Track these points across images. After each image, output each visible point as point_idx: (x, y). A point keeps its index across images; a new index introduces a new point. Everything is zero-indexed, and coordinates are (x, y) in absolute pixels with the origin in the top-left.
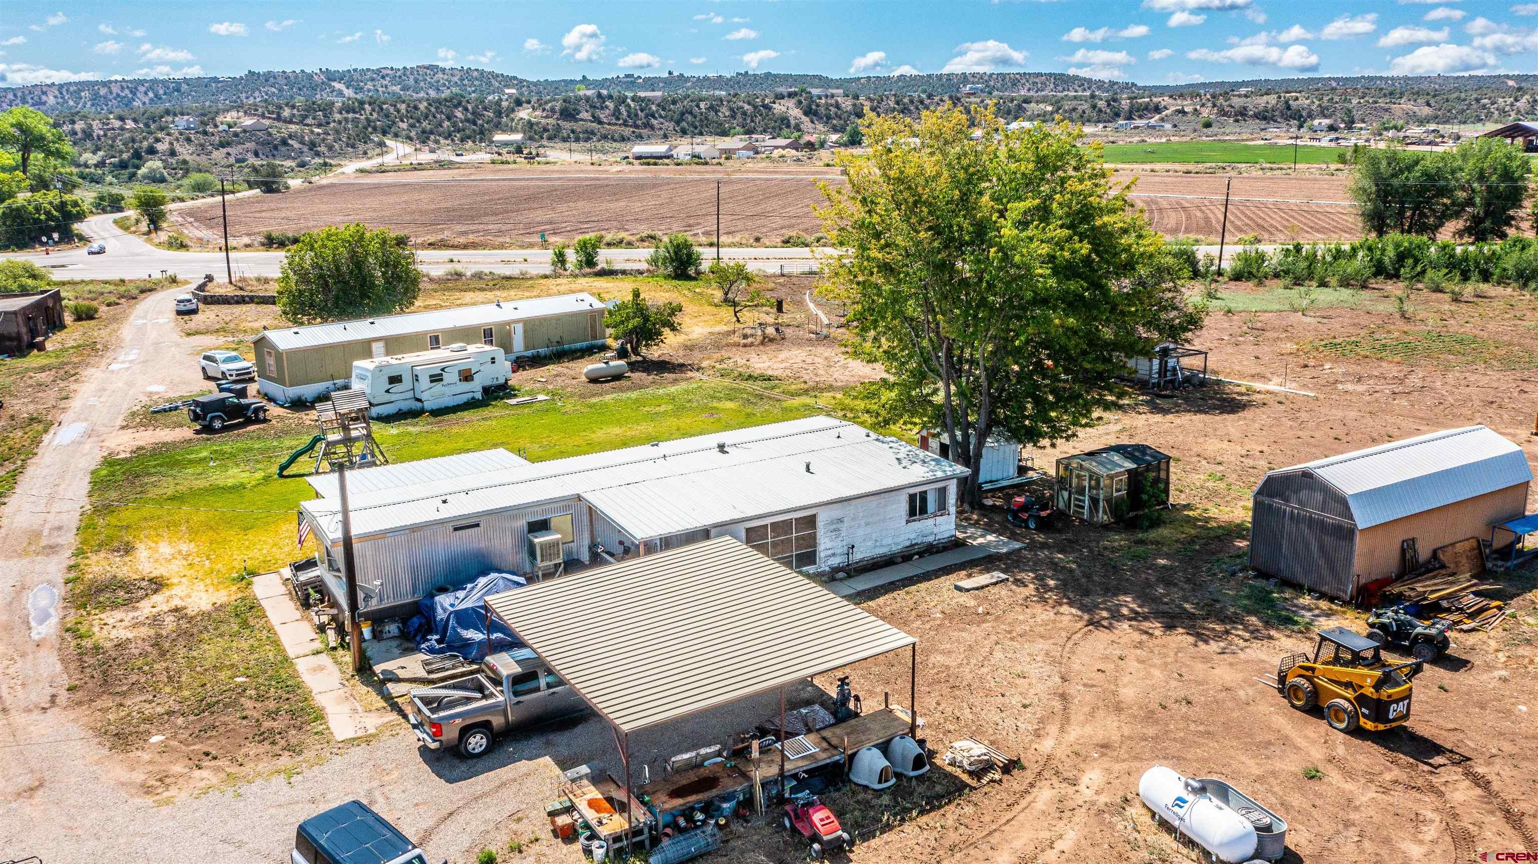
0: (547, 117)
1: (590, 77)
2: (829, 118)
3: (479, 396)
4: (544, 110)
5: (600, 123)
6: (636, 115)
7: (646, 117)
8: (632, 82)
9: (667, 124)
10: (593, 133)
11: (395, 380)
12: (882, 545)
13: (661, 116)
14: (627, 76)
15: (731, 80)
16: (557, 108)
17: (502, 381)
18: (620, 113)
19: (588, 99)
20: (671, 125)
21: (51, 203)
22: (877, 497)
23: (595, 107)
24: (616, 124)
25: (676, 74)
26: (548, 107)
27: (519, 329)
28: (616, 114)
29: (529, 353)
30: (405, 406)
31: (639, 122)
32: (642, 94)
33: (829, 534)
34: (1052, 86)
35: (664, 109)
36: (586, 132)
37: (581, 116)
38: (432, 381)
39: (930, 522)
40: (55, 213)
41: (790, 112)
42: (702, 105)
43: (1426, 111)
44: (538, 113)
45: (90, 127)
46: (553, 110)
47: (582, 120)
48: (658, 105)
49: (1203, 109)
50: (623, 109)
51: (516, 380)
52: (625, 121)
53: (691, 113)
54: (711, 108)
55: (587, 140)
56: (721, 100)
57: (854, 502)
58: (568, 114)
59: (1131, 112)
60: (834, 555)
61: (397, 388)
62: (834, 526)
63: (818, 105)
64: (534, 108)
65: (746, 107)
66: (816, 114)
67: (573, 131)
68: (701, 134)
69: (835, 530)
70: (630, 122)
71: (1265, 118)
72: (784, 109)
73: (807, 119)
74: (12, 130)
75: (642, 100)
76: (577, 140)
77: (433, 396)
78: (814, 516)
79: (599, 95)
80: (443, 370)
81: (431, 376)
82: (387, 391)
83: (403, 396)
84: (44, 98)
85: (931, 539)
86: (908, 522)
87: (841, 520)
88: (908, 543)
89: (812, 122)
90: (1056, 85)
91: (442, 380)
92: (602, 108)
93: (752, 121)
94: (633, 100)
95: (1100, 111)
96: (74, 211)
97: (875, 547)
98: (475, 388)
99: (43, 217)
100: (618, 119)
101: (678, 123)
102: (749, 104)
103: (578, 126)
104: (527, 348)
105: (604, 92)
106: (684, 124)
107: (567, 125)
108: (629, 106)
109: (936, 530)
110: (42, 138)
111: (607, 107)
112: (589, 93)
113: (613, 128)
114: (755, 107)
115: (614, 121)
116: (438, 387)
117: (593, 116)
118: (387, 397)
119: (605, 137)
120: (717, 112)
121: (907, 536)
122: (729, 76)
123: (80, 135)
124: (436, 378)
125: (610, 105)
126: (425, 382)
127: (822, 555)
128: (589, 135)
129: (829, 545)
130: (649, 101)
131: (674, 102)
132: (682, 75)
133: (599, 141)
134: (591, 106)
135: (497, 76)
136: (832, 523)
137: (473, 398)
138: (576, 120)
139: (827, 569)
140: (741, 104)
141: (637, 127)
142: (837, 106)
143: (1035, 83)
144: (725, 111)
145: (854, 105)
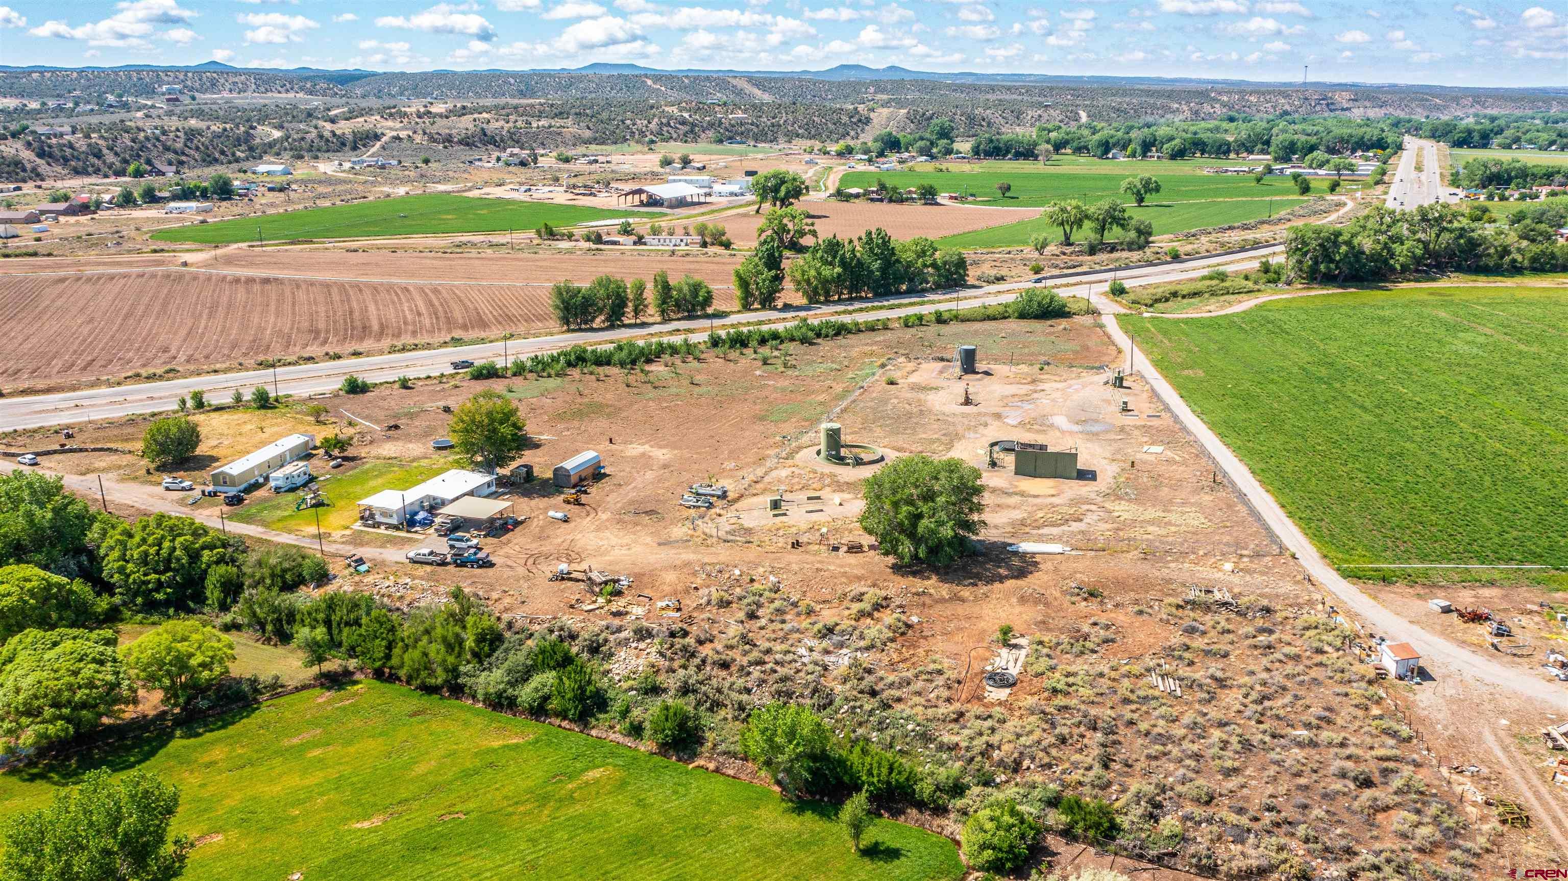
2: (66, 160)
34: (254, 86)
41: (21, 153)
43: (587, 134)
49: (415, 136)
59: (355, 142)
63: (50, 147)
66: (50, 155)
71: (467, 144)
72: (13, 151)
73: (43, 162)
89: (49, 164)
90: (258, 86)
95: (327, 140)
142: (71, 146)
143: (235, 83)
145: (89, 145)
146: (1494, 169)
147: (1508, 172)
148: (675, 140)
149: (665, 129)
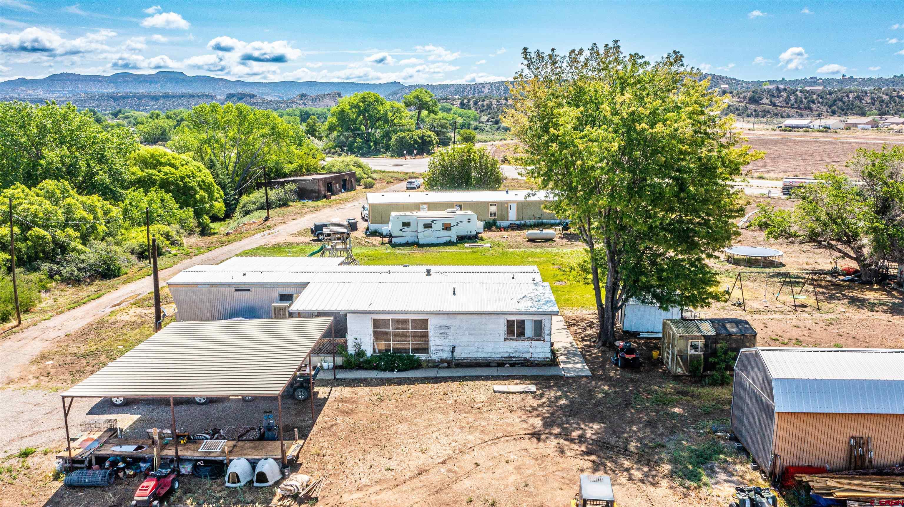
0: (740, 102)
1: (787, 79)
3: (454, 240)
4: (739, 97)
5: (775, 105)
6: (801, 101)
7: (808, 102)
8: (814, 82)
9: (822, 107)
10: (769, 112)
11: (406, 224)
12: (482, 352)
13: (819, 102)
14: (811, 78)
15: (887, 80)
16: (747, 97)
17: (474, 233)
18: (790, 100)
19: (769, 91)
20: (825, 108)
21: (418, 136)
22: (479, 317)
23: (773, 96)
24: (786, 107)
25: (847, 76)
26: (741, 96)
27: (514, 207)
28: (787, 100)
29: (518, 222)
30: (410, 240)
31: (802, 106)
32: (808, 88)
33: (438, 335)
35: (822, 98)
36: (764, 111)
37: (763, 101)
38: (425, 228)
39: (527, 343)
40: (419, 140)
42: (851, 95)
44: (735, 99)
45: (491, 103)
46: (744, 98)
47: (763, 104)
48: (818, 95)
50: (792, 98)
51: (484, 235)
52: (793, 105)
53: (841, 100)
54: (858, 97)
55: (763, 117)
56: (866, 92)
57: (459, 317)
58: (754, 100)
60: (442, 350)
61: (407, 229)
62: (443, 331)
64: (733, 96)
65: (884, 97)
67: (755, 111)
68: (846, 114)
69: (443, 333)
70: (796, 106)
74: (414, 100)
75: (808, 92)
76: (757, 116)
77: (425, 236)
78: (427, 320)
79: (778, 89)
80: (432, 222)
81: (424, 224)
82: (401, 230)
83: (409, 234)
84: (483, 89)
85: (528, 356)
86: (506, 339)
87: (448, 328)
88: (506, 355)
91: (431, 227)
92: (778, 97)
93: (887, 106)
94: (801, 92)
96: (428, 140)
97: (477, 352)
98: (453, 235)
99: (412, 142)
100: (788, 103)
101: (830, 107)
102: (887, 95)
103: (759, 108)
104: (518, 219)
105: (782, 87)
106: (835, 108)
107: (752, 107)
108: (797, 96)
109: (531, 350)
110: (426, 104)
111: (781, 96)
112: (771, 87)
113: (783, 109)
114: (891, 97)
115: (785, 105)
116: (428, 231)
117: (771, 102)
118: (401, 234)
119: (776, 115)
120: (861, 100)
121: (506, 350)
122: (887, 78)
123: (485, 107)
124: (428, 226)
125: (784, 94)
126: (421, 228)
127: (433, 348)
128: (765, 113)
129: (438, 343)
130: (812, 92)
131: (830, 93)
132: (852, 77)
133: (772, 117)
134: (770, 95)
135: (723, 78)
136: (441, 328)
137: (450, 241)
138: (759, 104)
139: (437, 359)
140: (881, 95)
141: (800, 109)
144: (868, 99)
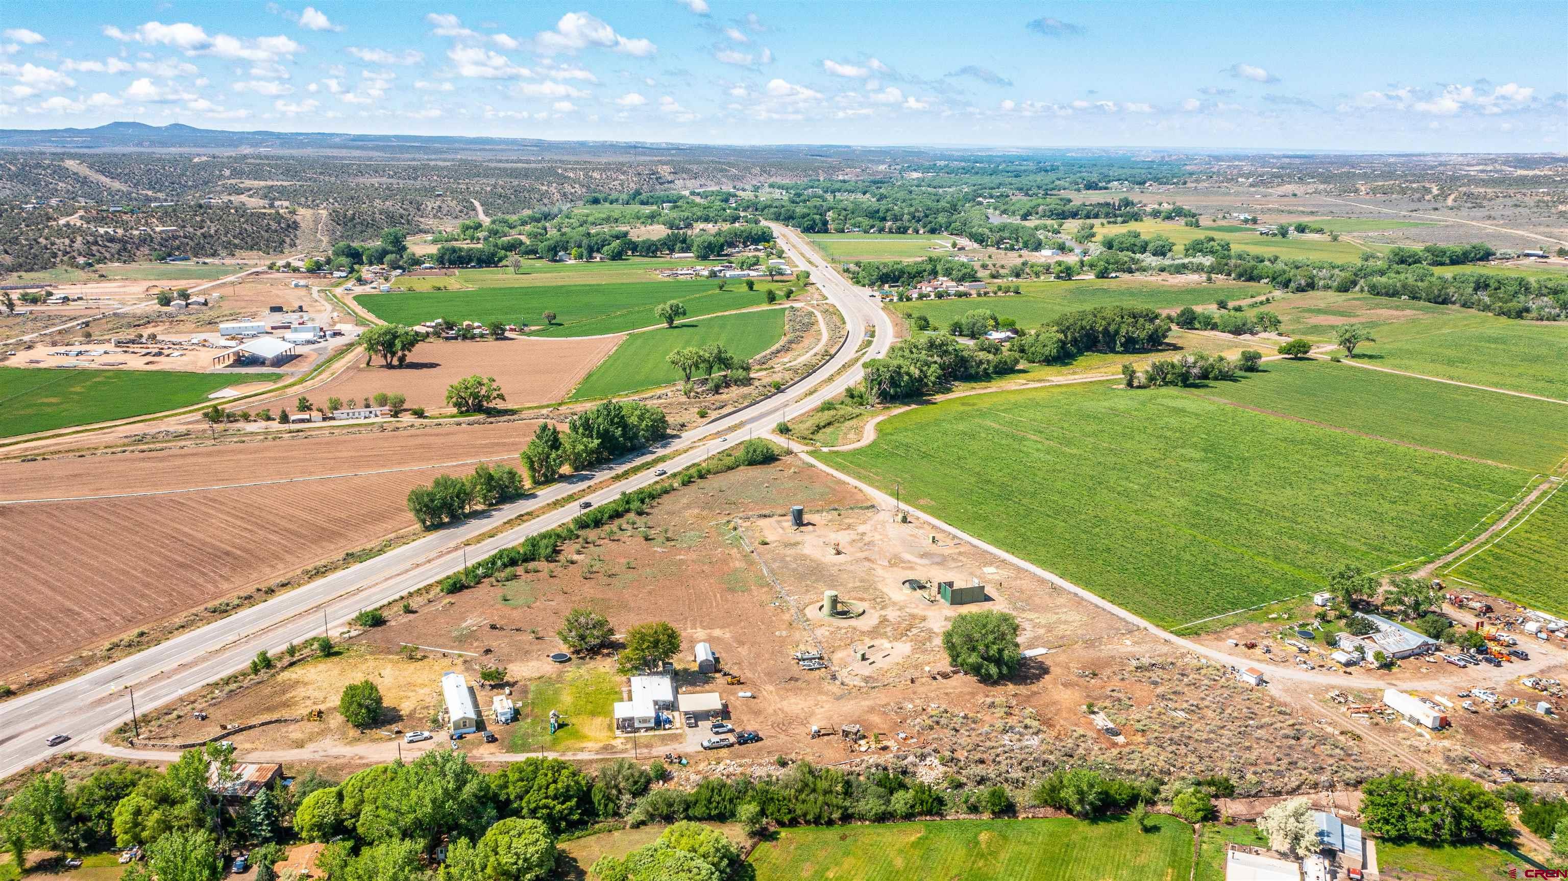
146: (885, 271)
147: (893, 272)
148: (111, 261)
149: (94, 248)
